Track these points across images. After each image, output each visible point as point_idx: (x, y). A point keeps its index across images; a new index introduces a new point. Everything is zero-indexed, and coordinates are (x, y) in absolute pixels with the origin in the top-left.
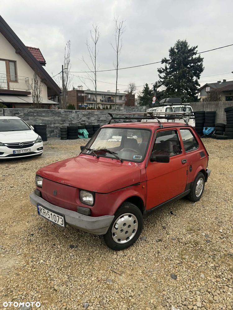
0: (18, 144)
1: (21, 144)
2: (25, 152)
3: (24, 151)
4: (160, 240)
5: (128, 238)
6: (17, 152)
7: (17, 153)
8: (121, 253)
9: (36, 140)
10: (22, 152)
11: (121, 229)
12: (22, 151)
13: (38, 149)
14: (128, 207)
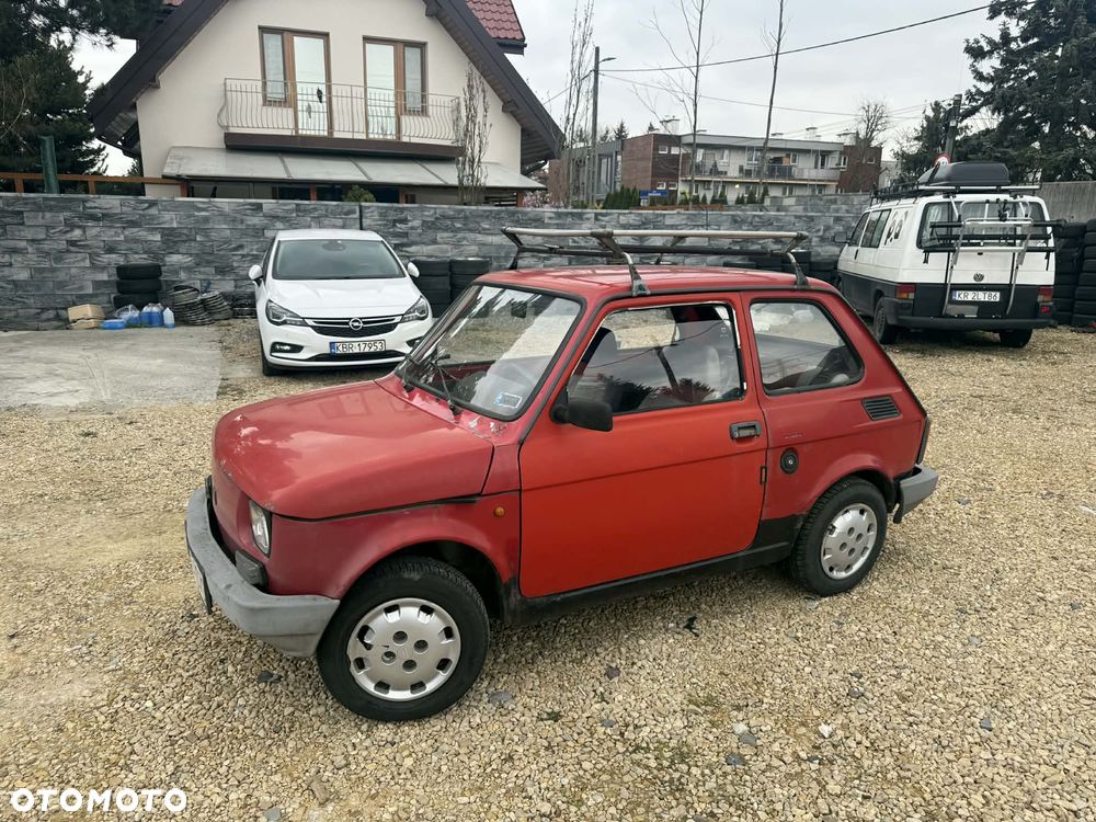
0: (347, 323)
1: (356, 324)
2: (367, 350)
3: (362, 346)
4: (555, 717)
5: (420, 685)
6: (340, 348)
7: (340, 350)
8: (384, 732)
9: (406, 313)
10: (356, 351)
11: (386, 650)
12: (357, 345)
13: (411, 343)
14: (416, 576)
